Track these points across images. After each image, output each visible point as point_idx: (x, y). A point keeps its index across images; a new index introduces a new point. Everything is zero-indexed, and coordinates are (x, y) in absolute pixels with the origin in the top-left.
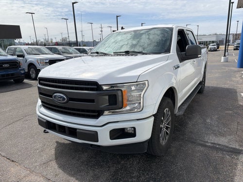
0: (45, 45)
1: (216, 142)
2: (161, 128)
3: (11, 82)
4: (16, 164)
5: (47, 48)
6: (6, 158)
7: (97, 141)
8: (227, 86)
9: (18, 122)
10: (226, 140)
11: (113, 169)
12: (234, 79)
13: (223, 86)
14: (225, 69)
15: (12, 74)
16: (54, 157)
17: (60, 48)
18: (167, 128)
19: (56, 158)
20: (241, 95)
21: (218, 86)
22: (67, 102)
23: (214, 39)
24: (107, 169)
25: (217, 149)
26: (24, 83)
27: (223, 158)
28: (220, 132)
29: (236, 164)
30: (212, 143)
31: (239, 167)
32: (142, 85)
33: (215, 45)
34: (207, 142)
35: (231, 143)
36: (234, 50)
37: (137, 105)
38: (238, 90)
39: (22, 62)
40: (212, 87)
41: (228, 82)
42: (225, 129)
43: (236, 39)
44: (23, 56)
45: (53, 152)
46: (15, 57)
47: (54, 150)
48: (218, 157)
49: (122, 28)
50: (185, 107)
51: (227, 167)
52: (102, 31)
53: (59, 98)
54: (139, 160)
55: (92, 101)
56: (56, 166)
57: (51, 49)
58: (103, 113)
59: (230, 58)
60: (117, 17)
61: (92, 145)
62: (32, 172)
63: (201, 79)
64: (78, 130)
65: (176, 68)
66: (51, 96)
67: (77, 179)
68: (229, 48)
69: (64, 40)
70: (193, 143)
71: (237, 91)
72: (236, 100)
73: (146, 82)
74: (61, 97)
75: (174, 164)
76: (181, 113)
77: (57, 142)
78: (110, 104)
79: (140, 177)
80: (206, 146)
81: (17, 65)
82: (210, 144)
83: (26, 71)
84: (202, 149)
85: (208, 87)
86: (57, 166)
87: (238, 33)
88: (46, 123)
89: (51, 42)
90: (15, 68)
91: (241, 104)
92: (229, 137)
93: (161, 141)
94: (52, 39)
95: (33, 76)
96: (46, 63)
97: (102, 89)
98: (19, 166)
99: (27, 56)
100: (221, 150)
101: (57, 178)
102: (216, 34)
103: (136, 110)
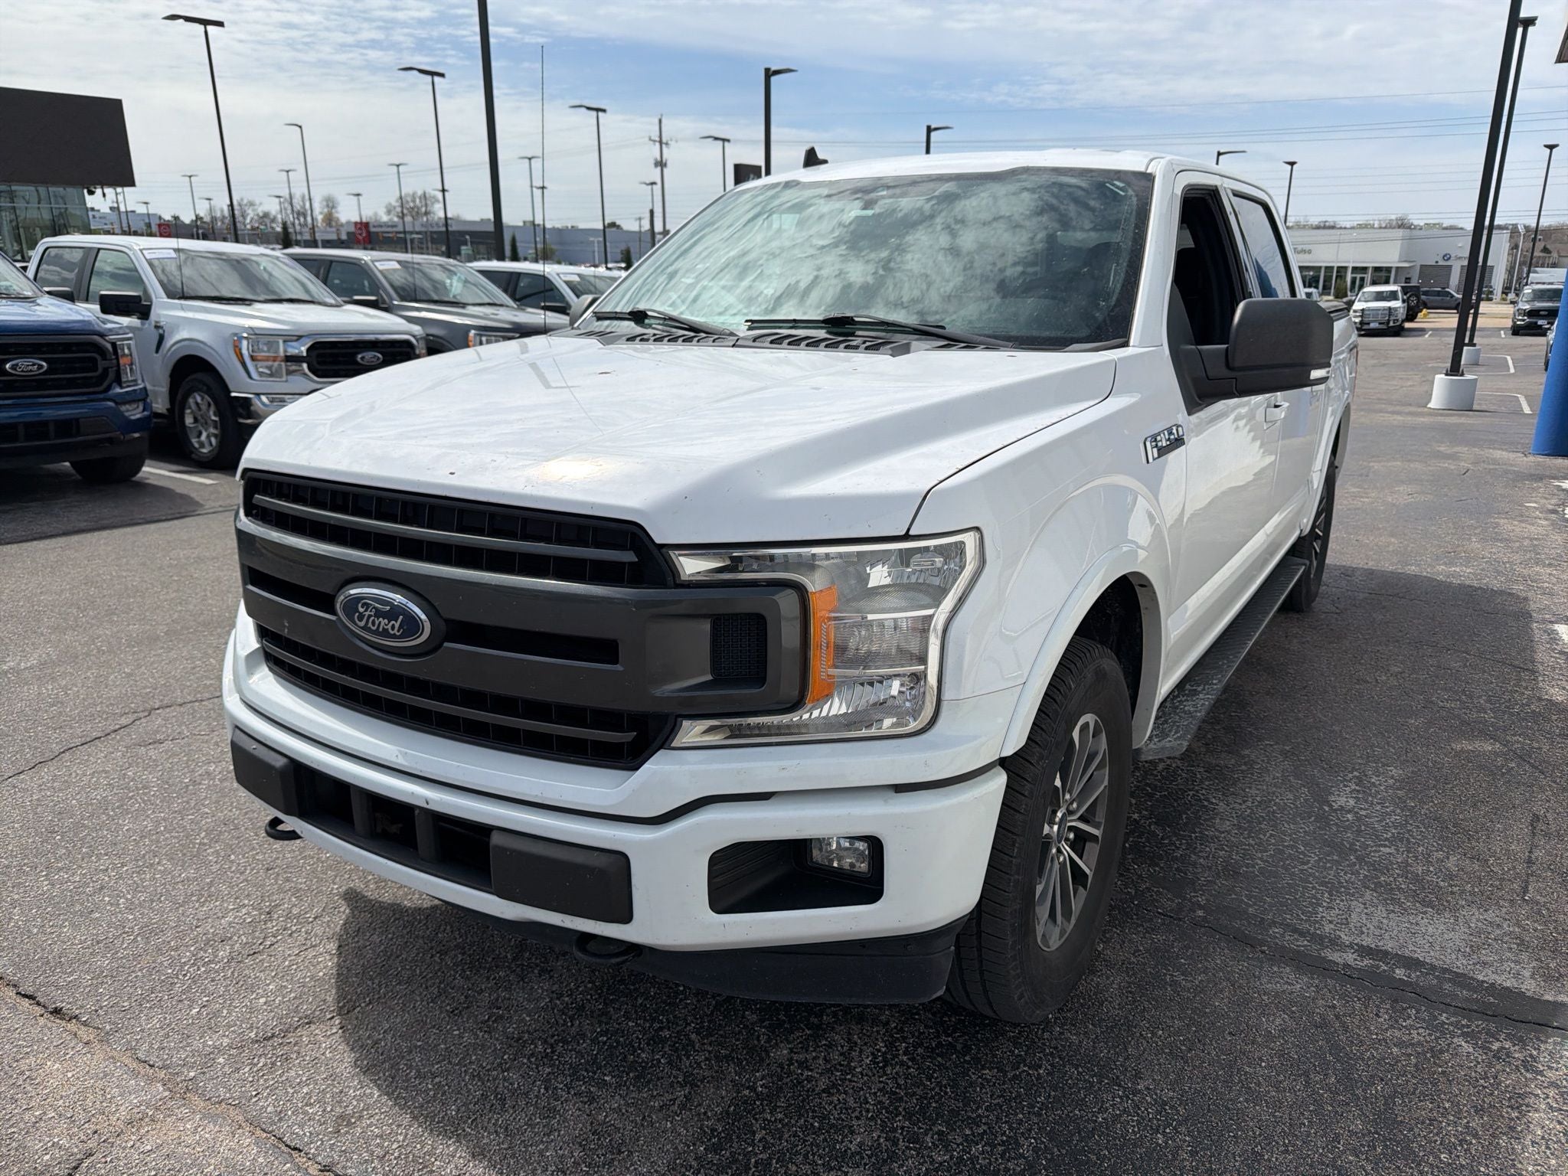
0: (286, 240)
1: (1389, 945)
2: (1046, 843)
3: (57, 475)
4: (83, 1032)
5: (300, 260)
6: (11, 993)
7: (625, 915)
8: (1463, 573)
9: (99, 751)
10: (1457, 937)
11: (715, 1099)
12: (1508, 526)
13: (1441, 571)
14: (1453, 457)
15: (67, 427)
16: (331, 997)
17: (384, 263)
18: (1080, 841)
19: (346, 1007)
20: (1554, 638)
21: (1412, 569)
22: (432, 647)
23: (1389, 255)
24: (680, 1093)
25: (1401, 994)
26: (143, 487)
27: (1436, 1054)
28: (1417, 879)
29: (1519, 1102)
30: (1364, 951)
31: (1541, 1119)
32: (939, 561)
33: (1393, 296)
34: (1335, 943)
35: (1485, 955)
36: (1516, 331)
37: (896, 686)
38: (1537, 603)
39: (130, 347)
40: (1370, 573)
41: (1475, 545)
42: (1452, 863)
43: (1531, 264)
44: (138, 307)
45: (325, 961)
46: (86, 312)
47: (332, 946)
48: (1400, 1044)
49: (812, 159)
50: (1203, 701)
51: (1458, 1114)
52: (661, 164)
53: (379, 614)
54: (890, 1045)
55: (605, 650)
56: (343, 1060)
57: (323, 270)
58: (674, 730)
59: (1486, 385)
60: (769, 74)
61: (585, 938)
62: (183, 1091)
63: (1306, 523)
64: (496, 839)
65: (1163, 452)
66: (325, 602)
67: (479, 1153)
68: (1481, 322)
69: (416, 213)
70: (1243, 941)
71: (1533, 606)
72: (1526, 668)
73: (969, 540)
74: (395, 612)
75: (1116, 1082)
76: (1176, 743)
77: (353, 897)
78: (721, 679)
79: (893, 1157)
80: (1325, 969)
81: (102, 364)
82: (1350, 957)
83: (160, 405)
84: (1298, 984)
85: (1347, 573)
86: (349, 1057)
87: (1545, 222)
88: (283, 772)
89: (329, 219)
90: (86, 383)
91: (1558, 695)
92: (1475, 916)
93: (1040, 930)
94: (331, 204)
95: (205, 441)
96: (289, 359)
97: (674, 571)
98: (97, 1045)
99: (165, 310)
100: (1424, 997)
101: (345, 1142)
102: (1402, 225)
103: (888, 722)
